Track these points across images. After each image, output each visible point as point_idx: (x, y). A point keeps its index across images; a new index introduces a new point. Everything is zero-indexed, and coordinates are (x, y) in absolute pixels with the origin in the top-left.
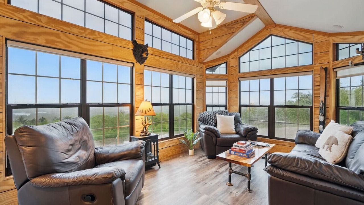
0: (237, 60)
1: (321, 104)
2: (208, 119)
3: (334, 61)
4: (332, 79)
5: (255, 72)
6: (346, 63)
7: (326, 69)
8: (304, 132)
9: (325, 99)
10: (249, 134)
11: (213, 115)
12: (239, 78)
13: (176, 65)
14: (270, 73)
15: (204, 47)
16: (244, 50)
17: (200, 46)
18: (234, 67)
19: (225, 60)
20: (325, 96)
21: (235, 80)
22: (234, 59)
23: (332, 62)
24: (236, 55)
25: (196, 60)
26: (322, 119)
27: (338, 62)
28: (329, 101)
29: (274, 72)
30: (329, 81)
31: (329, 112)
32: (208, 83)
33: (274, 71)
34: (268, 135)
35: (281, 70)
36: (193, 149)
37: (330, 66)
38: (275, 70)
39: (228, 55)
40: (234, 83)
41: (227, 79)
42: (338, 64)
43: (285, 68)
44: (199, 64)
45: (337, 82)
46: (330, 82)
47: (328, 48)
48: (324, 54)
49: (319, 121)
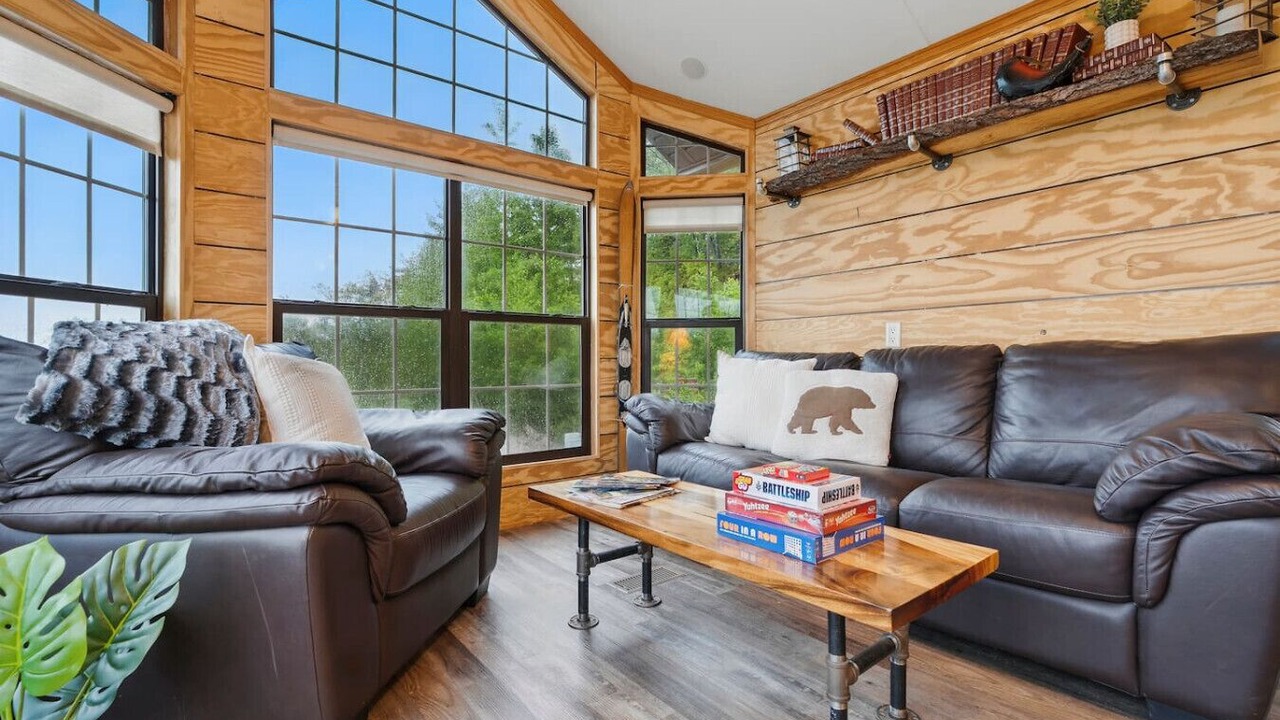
1: (626, 307)
12: (275, 123)
14: (461, 151)
18: (239, 38)
21: (247, 126)
23: (638, 176)
26: (626, 358)
35: (503, 154)
41: (172, 97)
42: (657, 188)
47: (627, 129)
48: (619, 144)
49: (616, 366)
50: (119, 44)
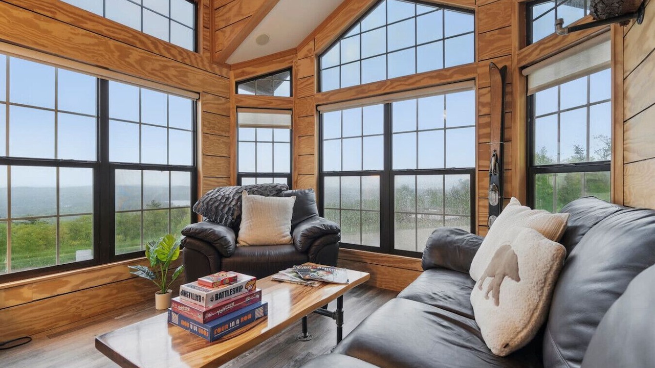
0: (312, 61)
1: (493, 160)
2: (217, 207)
3: (521, 48)
4: (518, 95)
5: (350, 89)
6: (548, 48)
7: (504, 72)
8: (448, 233)
9: (502, 147)
10: (317, 243)
11: (234, 196)
12: (317, 106)
13: (117, 54)
14: (383, 88)
15: (223, 20)
16: (328, 37)
17: (217, 20)
18: (307, 80)
19: (286, 62)
20: (502, 139)
21: (309, 111)
22: (307, 61)
23: (517, 52)
24: (311, 49)
25: (201, 53)
26: (494, 198)
27: (530, 50)
28: (510, 154)
29: (390, 87)
30: (512, 102)
31: (511, 182)
32: (244, 117)
33: (391, 84)
34: (378, 245)
35: (405, 81)
36: (169, 291)
37: (514, 65)
38: (394, 81)
39: (294, 51)
40: (307, 119)
41: (291, 109)
42: (529, 54)
43: (417, 75)
44: (215, 66)
45: (530, 102)
46: (512, 105)
47: (508, 18)
48: (498, 34)
49: (488, 205)
50: (272, 101)
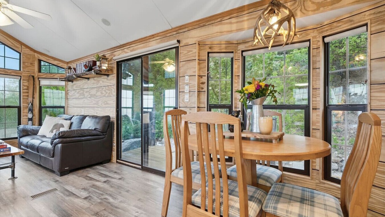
7: (33, 77)
9: (33, 100)
20: (33, 97)
23: (37, 73)
26: (30, 116)
28: (35, 102)
31: (35, 111)
37: (36, 76)
42: (41, 75)
45: (40, 88)
47: (34, 61)
48: (30, 65)
49: (27, 118)
